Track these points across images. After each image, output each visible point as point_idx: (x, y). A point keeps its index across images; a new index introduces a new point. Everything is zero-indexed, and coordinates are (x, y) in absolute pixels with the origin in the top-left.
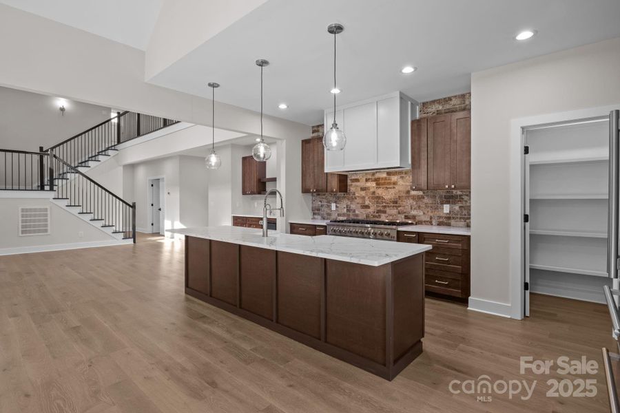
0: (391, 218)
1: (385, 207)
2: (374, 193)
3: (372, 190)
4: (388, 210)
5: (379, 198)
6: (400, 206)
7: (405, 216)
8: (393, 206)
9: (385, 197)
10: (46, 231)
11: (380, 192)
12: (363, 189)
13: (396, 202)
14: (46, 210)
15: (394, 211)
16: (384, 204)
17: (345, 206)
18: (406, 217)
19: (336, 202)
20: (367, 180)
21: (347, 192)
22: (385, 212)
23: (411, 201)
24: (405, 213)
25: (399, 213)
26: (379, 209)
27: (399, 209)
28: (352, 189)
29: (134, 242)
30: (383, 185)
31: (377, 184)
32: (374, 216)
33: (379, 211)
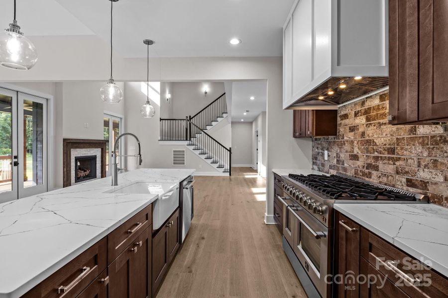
0: (385, 179)
1: (376, 158)
2: (363, 134)
3: (361, 130)
4: (380, 164)
5: (369, 142)
6: (399, 159)
7: (408, 181)
8: (389, 159)
9: (377, 141)
10: (184, 164)
11: (371, 132)
12: (352, 129)
13: (392, 151)
14: (184, 151)
15: (389, 168)
16: (376, 154)
17: (335, 155)
18: (410, 183)
19: (328, 149)
20: (356, 115)
21: (336, 135)
22: (376, 168)
23: (419, 149)
24: (407, 173)
25: (398, 173)
26: (369, 161)
27: (398, 163)
28: (341, 130)
29: (230, 175)
30: (374, 120)
31: (368, 119)
32: (364, 174)
33: (369, 166)
